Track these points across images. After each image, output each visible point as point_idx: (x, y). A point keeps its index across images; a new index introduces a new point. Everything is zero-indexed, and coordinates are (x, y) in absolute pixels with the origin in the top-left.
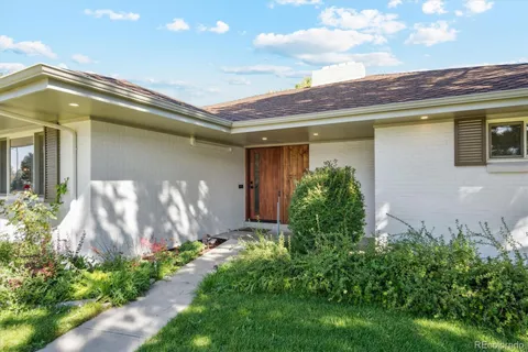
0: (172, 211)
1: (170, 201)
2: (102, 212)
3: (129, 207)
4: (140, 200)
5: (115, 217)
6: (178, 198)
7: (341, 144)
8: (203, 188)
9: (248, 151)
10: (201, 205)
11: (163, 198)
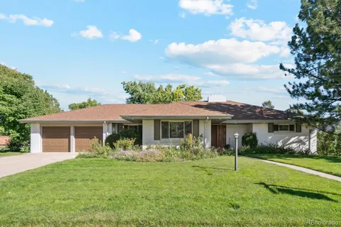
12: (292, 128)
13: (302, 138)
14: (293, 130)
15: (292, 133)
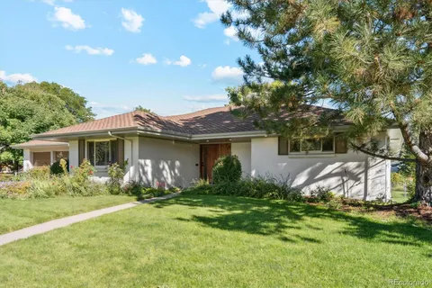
0: (164, 173)
1: (164, 168)
2: (141, 170)
3: (149, 169)
4: (153, 167)
5: (145, 173)
6: (166, 167)
7: (244, 143)
8: (178, 163)
9: (201, 146)
10: (176, 171)
11: (161, 166)
12: (328, 146)
13: (351, 165)
14: (332, 149)
15: (330, 155)
